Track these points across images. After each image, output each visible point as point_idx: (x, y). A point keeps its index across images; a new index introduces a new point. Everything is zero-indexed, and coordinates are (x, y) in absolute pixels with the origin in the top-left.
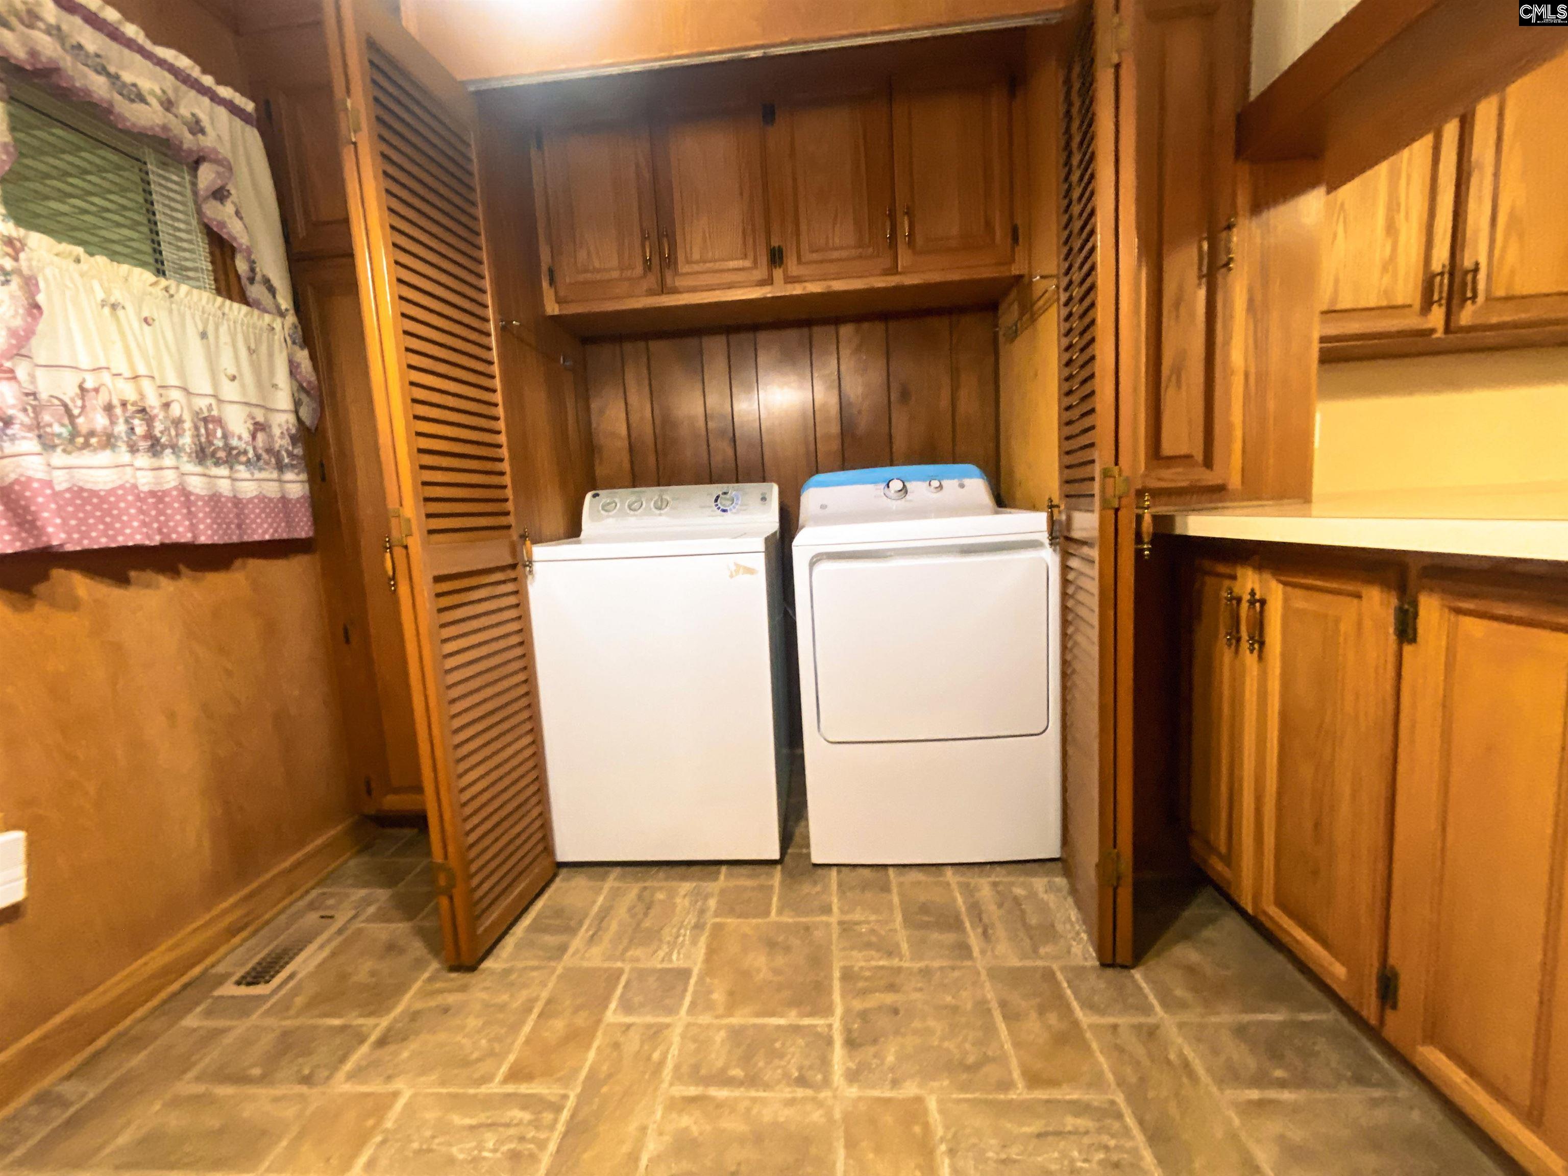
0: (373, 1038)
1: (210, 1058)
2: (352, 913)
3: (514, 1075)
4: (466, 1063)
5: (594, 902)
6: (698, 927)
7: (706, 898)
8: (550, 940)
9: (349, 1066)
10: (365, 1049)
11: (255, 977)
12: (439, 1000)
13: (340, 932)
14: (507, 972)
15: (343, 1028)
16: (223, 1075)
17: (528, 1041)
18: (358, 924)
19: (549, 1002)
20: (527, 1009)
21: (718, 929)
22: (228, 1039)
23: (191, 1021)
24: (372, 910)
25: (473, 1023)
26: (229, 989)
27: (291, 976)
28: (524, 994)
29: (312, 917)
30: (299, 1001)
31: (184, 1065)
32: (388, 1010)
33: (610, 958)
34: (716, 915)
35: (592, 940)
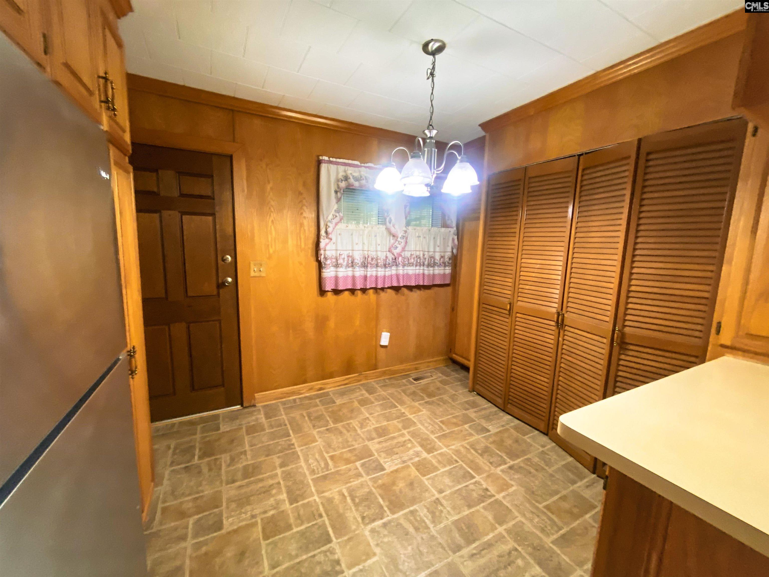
0: (426, 401)
1: (404, 388)
2: (436, 378)
3: (441, 422)
4: (435, 414)
5: (484, 405)
6: (503, 426)
7: (512, 422)
8: (467, 406)
9: (419, 402)
10: (423, 401)
11: (416, 379)
12: (438, 402)
13: (432, 380)
14: (454, 406)
15: (422, 396)
16: (404, 391)
17: (448, 419)
18: (435, 380)
19: (457, 416)
20: (451, 414)
21: (507, 430)
22: (407, 387)
23: (404, 381)
24: (440, 379)
25: (441, 409)
26: (411, 379)
27: (420, 383)
28: (454, 411)
29: (429, 374)
30: (419, 388)
31: (400, 387)
32: (430, 398)
33: (476, 418)
34: (510, 427)
35: (475, 412)
